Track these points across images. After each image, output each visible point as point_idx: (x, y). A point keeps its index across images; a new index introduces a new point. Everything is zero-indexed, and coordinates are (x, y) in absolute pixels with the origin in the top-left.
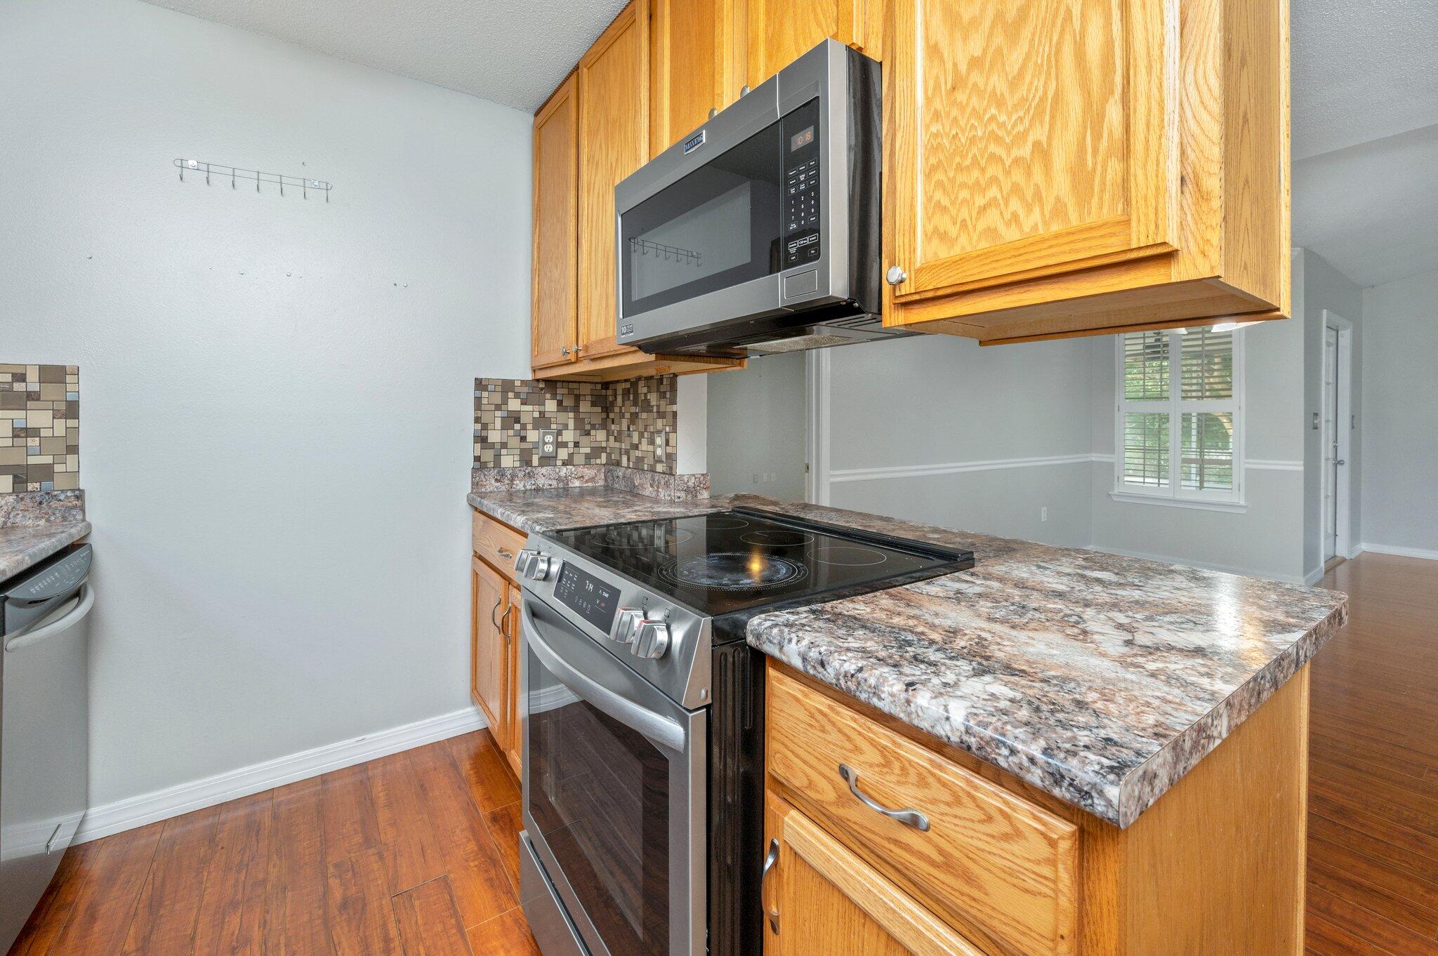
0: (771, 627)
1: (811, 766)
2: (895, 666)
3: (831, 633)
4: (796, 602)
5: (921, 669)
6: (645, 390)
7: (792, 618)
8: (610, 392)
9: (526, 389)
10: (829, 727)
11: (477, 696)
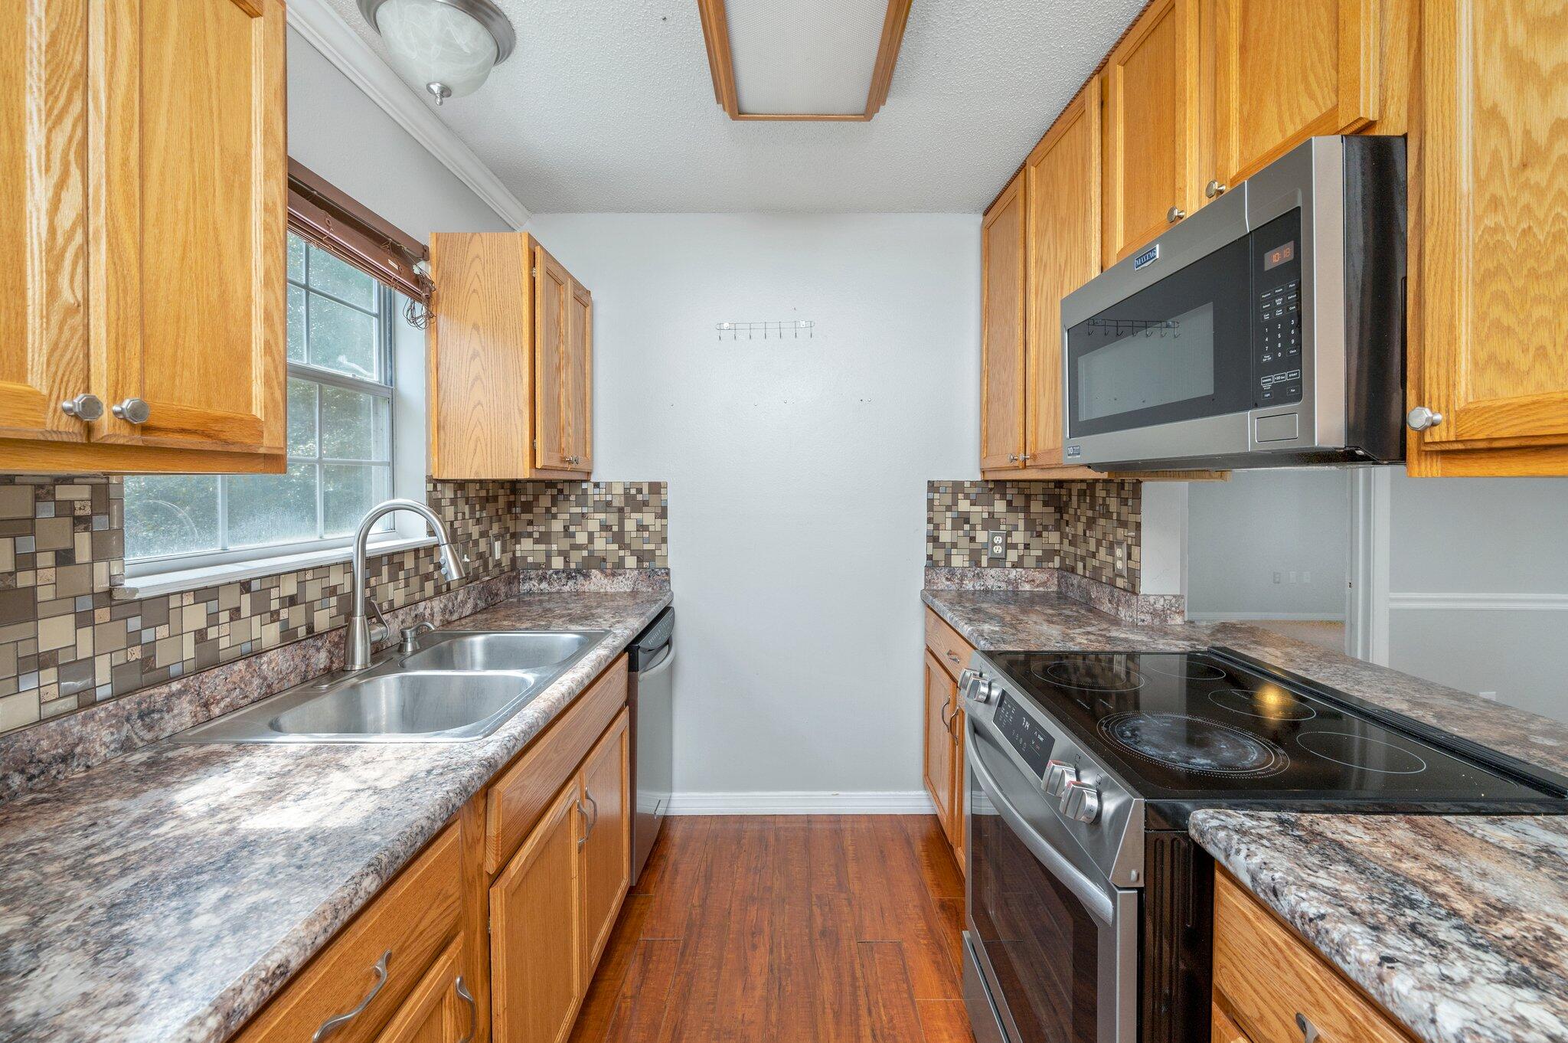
0: (1217, 828)
1: (1264, 1001)
2: (1374, 928)
3: (1296, 857)
4: (1261, 804)
5: (1416, 945)
6: (1103, 494)
7: (1249, 823)
8: (1064, 492)
9: (974, 490)
10: (1284, 964)
11: (929, 781)
